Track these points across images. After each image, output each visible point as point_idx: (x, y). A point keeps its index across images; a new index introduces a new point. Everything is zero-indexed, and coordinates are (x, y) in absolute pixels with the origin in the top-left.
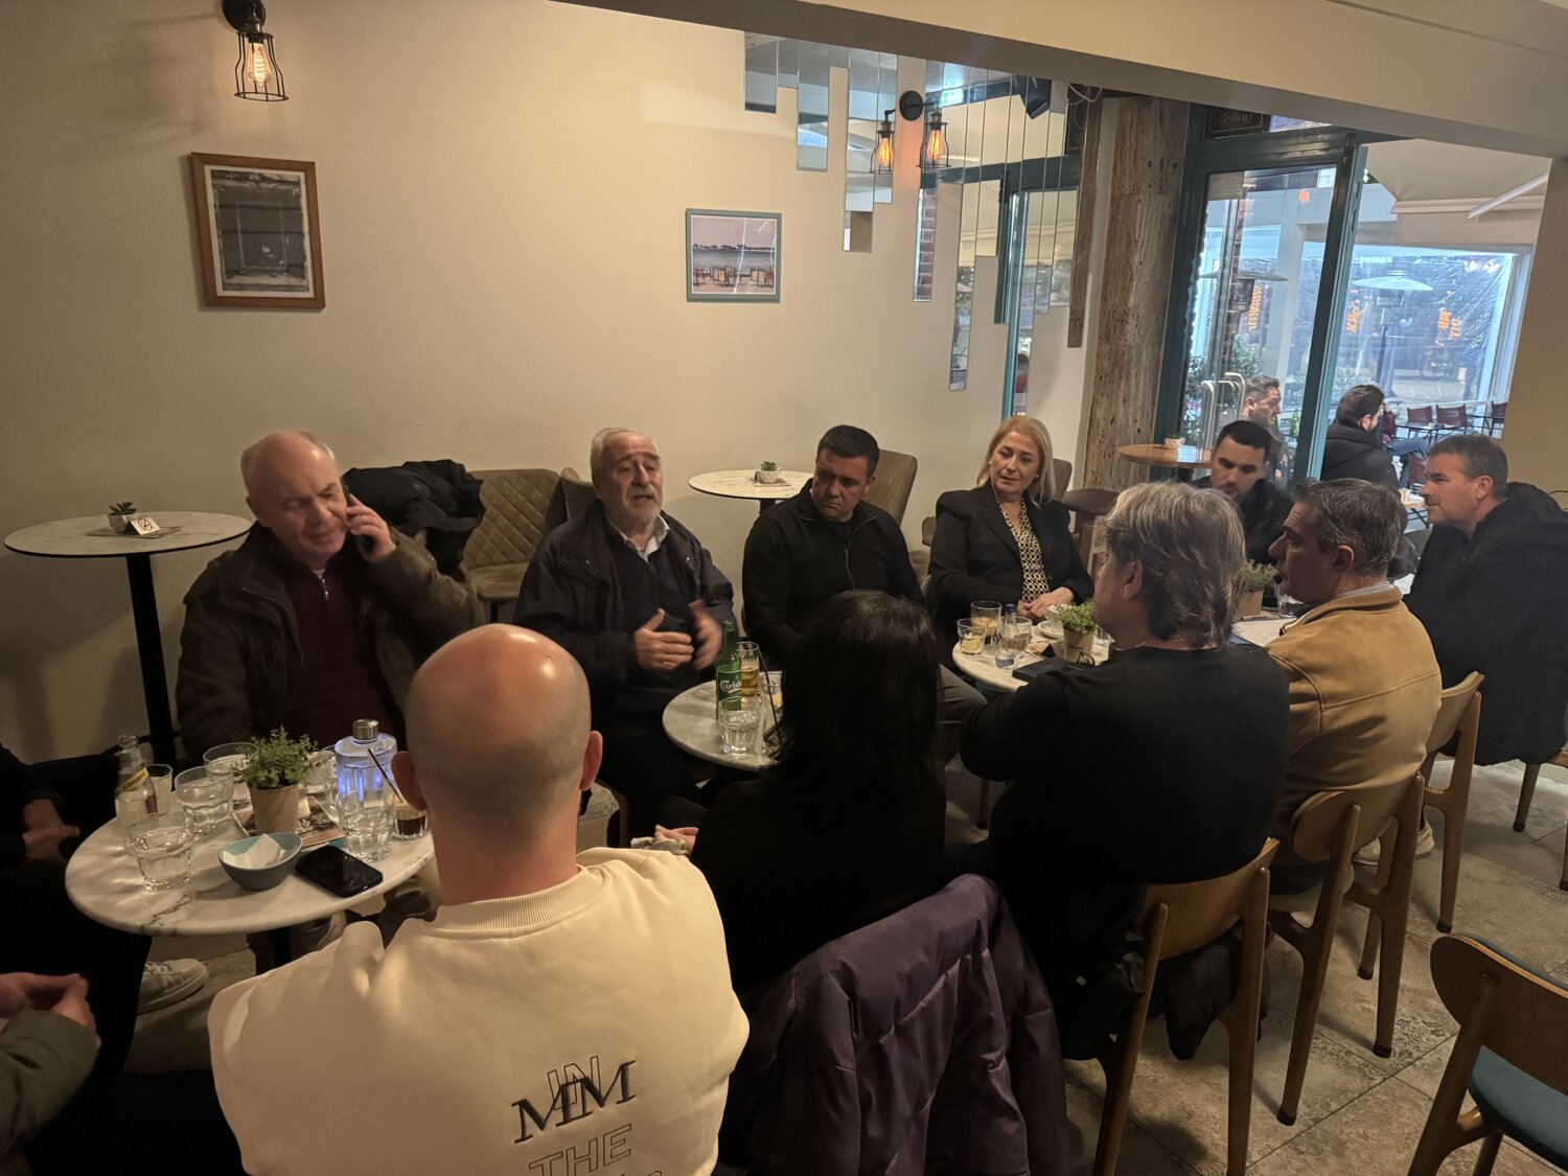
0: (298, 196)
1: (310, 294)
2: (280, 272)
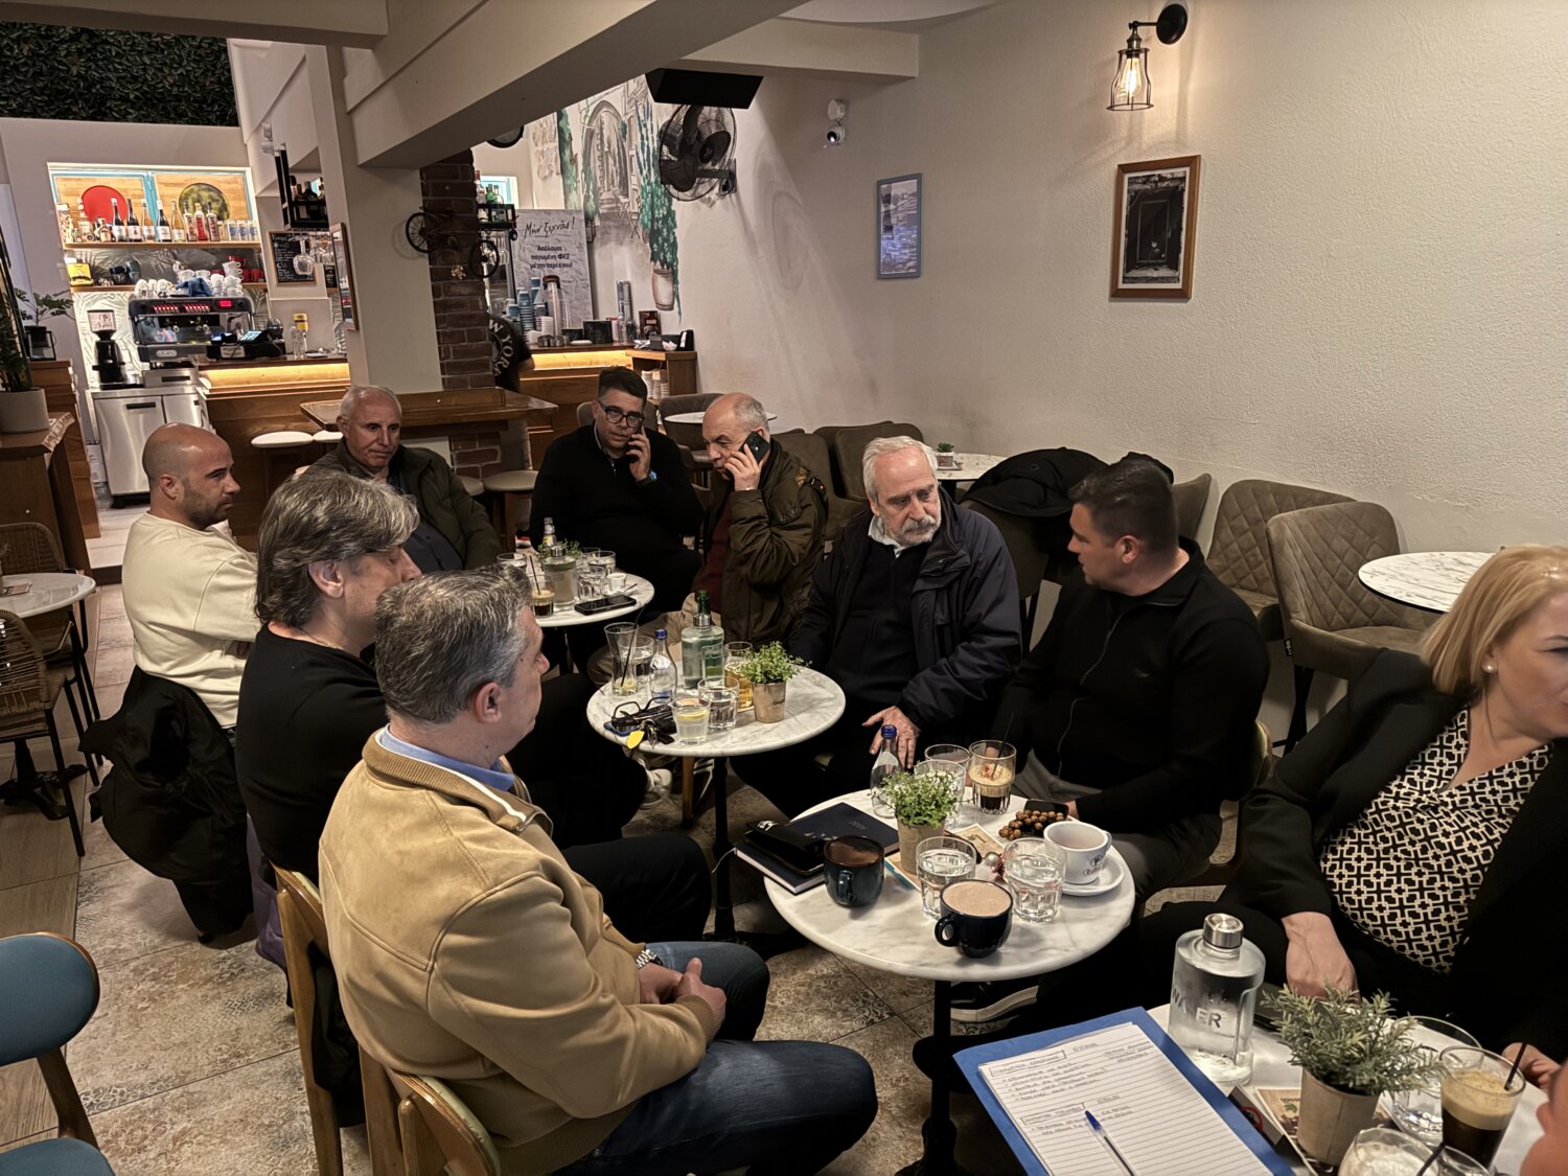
0: (1183, 190)
1: (1178, 286)
2: (1161, 265)
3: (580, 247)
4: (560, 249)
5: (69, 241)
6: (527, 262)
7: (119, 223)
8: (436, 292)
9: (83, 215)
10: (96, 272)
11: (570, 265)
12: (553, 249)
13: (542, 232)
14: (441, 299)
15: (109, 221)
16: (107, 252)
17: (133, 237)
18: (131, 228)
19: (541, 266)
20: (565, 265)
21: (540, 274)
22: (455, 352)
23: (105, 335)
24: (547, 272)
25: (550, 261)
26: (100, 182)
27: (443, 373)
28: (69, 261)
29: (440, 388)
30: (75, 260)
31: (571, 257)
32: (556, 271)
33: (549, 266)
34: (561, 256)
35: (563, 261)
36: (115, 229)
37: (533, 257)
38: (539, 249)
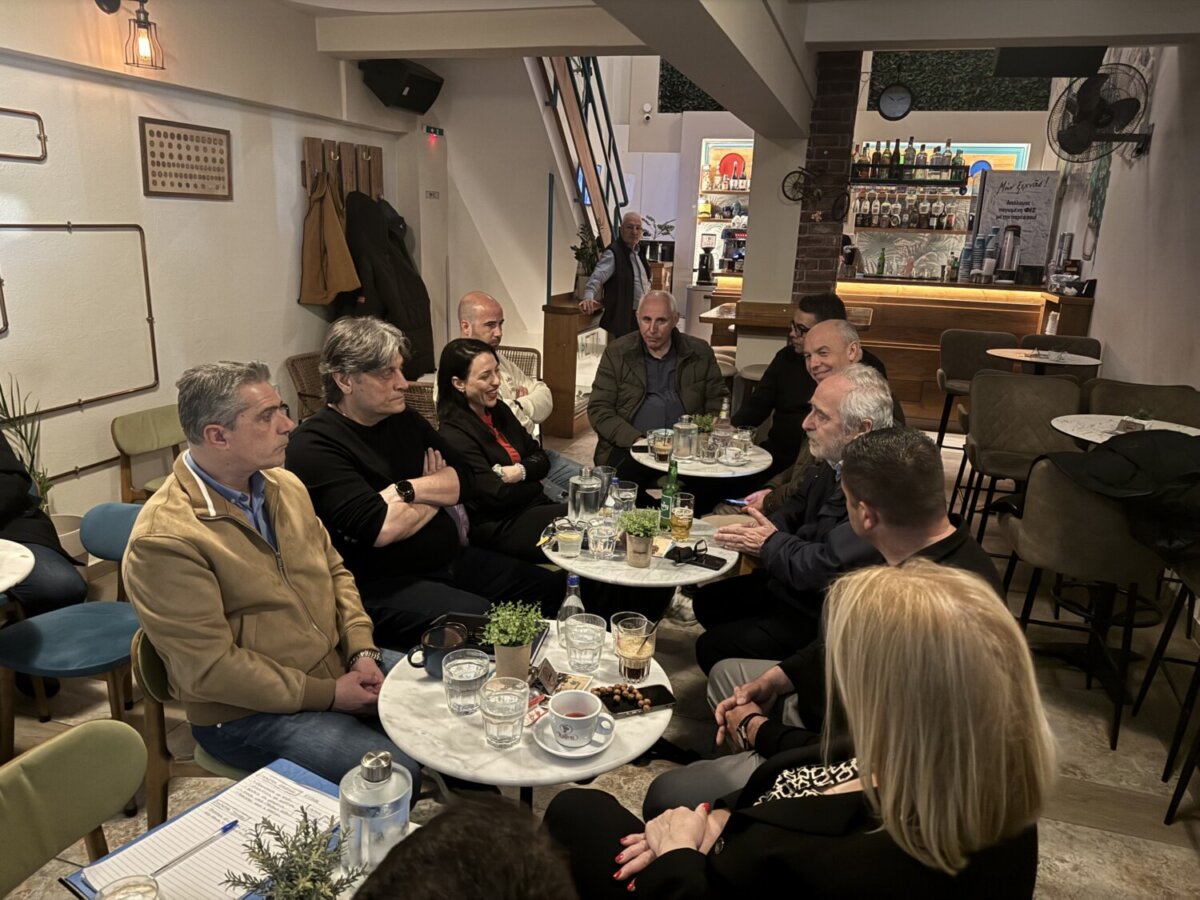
3: (1048, 203)
4: (1028, 203)
5: (704, 189)
6: (994, 214)
7: (734, 178)
8: (802, 230)
9: (718, 172)
10: (714, 210)
11: (1034, 218)
12: (1021, 204)
13: (1015, 190)
14: (806, 235)
15: (729, 177)
16: (725, 196)
17: (741, 187)
18: (741, 181)
19: (1007, 217)
20: (1029, 218)
21: (1005, 223)
22: (807, 276)
23: (708, 250)
24: (1010, 222)
25: (1015, 214)
26: (734, 151)
27: (794, 290)
28: (701, 201)
29: (788, 301)
30: (704, 201)
31: (1037, 211)
32: (1020, 222)
33: (1014, 217)
34: (1027, 210)
35: (1029, 214)
36: (732, 181)
37: (1001, 210)
38: (1009, 203)
